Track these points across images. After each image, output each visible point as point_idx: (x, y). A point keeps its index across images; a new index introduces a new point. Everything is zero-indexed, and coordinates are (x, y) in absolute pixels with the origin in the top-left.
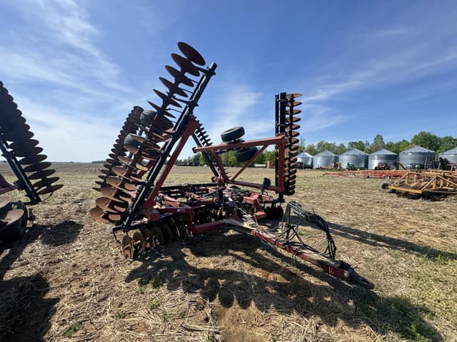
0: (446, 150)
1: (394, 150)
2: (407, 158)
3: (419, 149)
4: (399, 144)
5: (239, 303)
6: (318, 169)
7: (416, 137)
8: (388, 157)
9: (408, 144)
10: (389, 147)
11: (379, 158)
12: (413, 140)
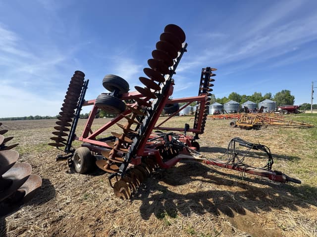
0: (244, 102)
1: (221, 102)
2: (228, 107)
3: (233, 102)
4: (223, 99)
5: (236, 211)
6: (183, 115)
7: (230, 95)
8: (218, 107)
9: (227, 99)
10: (218, 101)
11: (215, 108)
12: (229, 97)
